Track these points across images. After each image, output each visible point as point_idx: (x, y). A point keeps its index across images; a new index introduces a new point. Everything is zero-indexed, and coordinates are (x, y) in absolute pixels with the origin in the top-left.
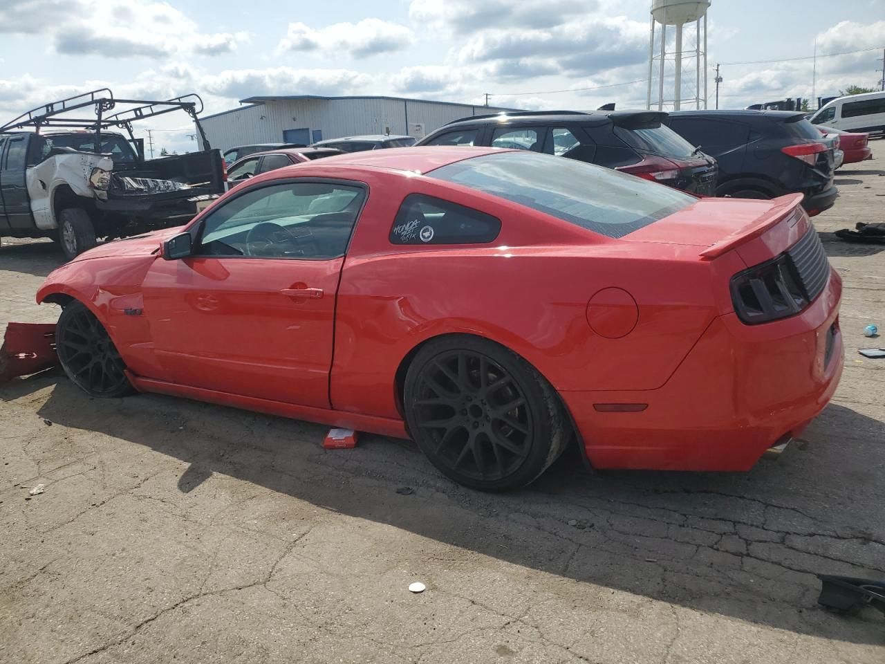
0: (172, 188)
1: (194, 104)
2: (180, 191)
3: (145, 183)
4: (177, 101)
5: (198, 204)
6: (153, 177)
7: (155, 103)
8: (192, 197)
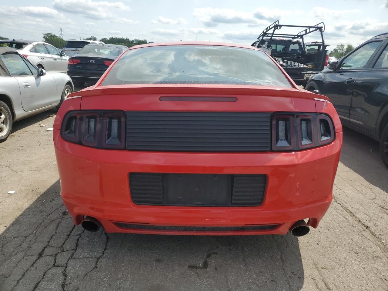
0: (297, 66)
1: (322, 27)
2: (301, 68)
3: (287, 63)
4: (317, 26)
5: (305, 75)
6: (291, 60)
7: (311, 27)
8: (304, 71)
